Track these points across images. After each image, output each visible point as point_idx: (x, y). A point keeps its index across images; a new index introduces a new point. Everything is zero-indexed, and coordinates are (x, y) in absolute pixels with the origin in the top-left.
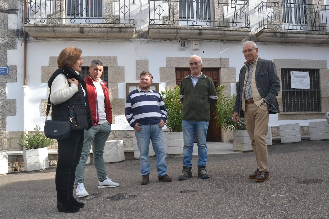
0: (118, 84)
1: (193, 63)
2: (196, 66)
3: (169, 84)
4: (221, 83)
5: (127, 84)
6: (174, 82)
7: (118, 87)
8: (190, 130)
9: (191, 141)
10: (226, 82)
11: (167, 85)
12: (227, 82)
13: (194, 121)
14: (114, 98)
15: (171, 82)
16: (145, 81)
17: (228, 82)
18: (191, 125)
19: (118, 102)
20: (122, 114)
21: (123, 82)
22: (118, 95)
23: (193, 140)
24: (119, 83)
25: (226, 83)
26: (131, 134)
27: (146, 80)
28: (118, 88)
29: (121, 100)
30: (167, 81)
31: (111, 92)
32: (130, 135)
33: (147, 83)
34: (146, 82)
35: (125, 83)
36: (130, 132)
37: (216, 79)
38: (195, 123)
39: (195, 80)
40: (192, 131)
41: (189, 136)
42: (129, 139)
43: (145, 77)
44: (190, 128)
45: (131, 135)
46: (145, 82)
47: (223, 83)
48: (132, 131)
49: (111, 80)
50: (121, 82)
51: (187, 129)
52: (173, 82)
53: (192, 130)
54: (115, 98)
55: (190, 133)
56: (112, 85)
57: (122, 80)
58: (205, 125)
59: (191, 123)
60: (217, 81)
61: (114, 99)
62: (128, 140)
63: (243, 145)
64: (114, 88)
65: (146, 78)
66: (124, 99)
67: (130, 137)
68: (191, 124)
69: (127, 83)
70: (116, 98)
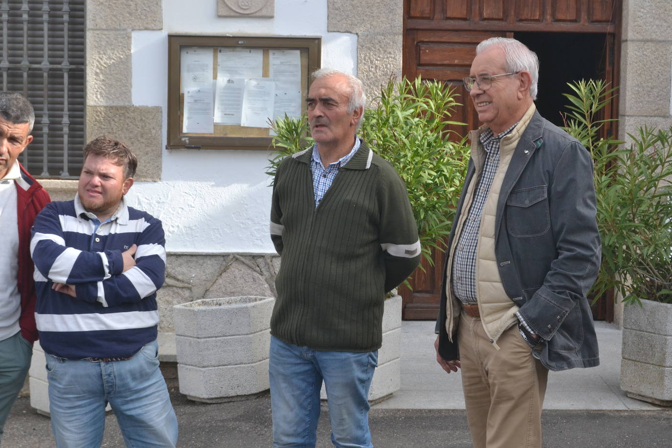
0: (129, 38)
1: (318, 99)
2: (328, 113)
3: (371, 42)
4: (626, 41)
5: (173, 39)
6: (395, 34)
7: (130, 50)
8: (295, 381)
9: (298, 424)
10: (652, 41)
11: (361, 47)
12: (654, 36)
13: (305, 348)
14: (110, 103)
15: (378, 34)
16: (97, 180)
17: (661, 39)
18: (299, 361)
19: (128, 121)
20: (145, 177)
21: (153, 30)
22: (130, 92)
23: (307, 419)
24: (134, 35)
25: (648, 41)
26: (184, 269)
27: (105, 176)
28: (129, 57)
29: (144, 112)
30: (361, 30)
31: (97, 74)
32: (180, 277)
33: (104, 191)
34: (102, 186)
35: (164, 34)
36: (180, 260)
37: (607, 21)
38: (310, 355)
39: (325, 176)
40: (304, 385)
41: (292, 402)
42: (174, 293)
43: (98, 167)
44: (298, 374)
45: (183, 274)
46: (97, 186)
47: (633, 41)
48: (189, 258)
49: (98, 21)
50: (146, 29)
51: (283, 375)
52: (390, 34)
53: (303, 380)
54: (115, 104)
55: (297, 393)
56: (103, 43)
57: (152, 23)
58: (355, 366)
59: (296, 353)
60: (609, 28)
61: (112, 107)
62: (170, 299)
63: (663, 372)
64: (110, 58)
65: (104, 172)
66: (158, 109)
67: (181, 285)
68: (300, 357)
69: (171, 37)
70: (121, 104)
